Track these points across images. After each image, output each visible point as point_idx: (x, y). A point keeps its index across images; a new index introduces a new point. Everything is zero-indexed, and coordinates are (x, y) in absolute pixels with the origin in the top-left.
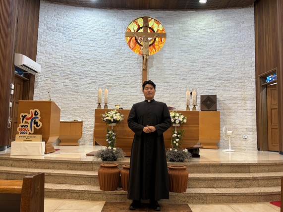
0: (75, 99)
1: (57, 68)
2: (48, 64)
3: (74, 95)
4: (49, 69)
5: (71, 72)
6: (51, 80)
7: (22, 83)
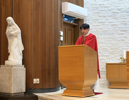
0: (123, 39)
1: (103, 9)
2: (95, 6)
3: (123, 34)
4: (96, 11)
5: (118, 10)
6: (99, 21)
7: (73, 29)
